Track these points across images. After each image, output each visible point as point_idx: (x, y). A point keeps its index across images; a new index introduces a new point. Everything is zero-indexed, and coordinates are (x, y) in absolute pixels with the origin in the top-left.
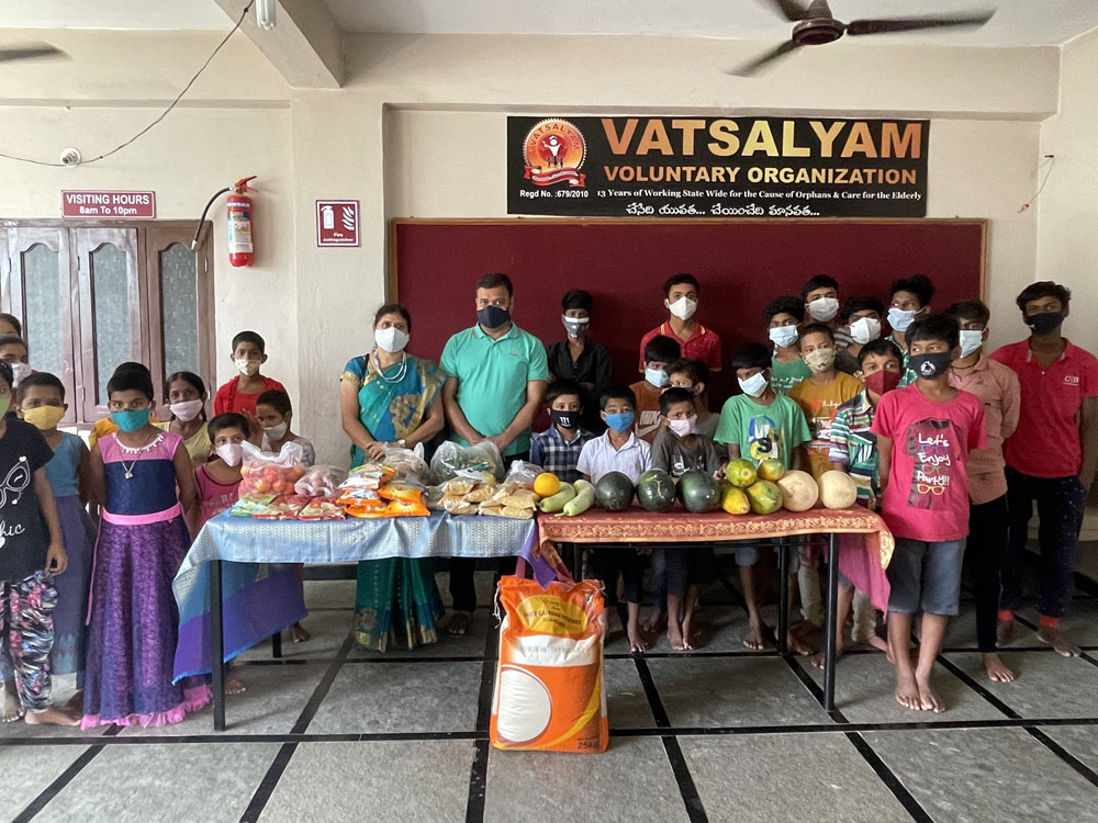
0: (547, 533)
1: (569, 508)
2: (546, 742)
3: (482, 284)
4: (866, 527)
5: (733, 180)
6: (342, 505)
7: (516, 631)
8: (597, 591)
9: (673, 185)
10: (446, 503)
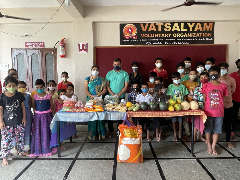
0: (129, 115)
1: (134, 110)
2: (129, 161)
3: (115, 61)
4: (201, 114)
5: (170, 36)
6: (85, 109)
7: (123, 136)
8: (140, 128)
9: (156, 38)
10: (107, 109)
